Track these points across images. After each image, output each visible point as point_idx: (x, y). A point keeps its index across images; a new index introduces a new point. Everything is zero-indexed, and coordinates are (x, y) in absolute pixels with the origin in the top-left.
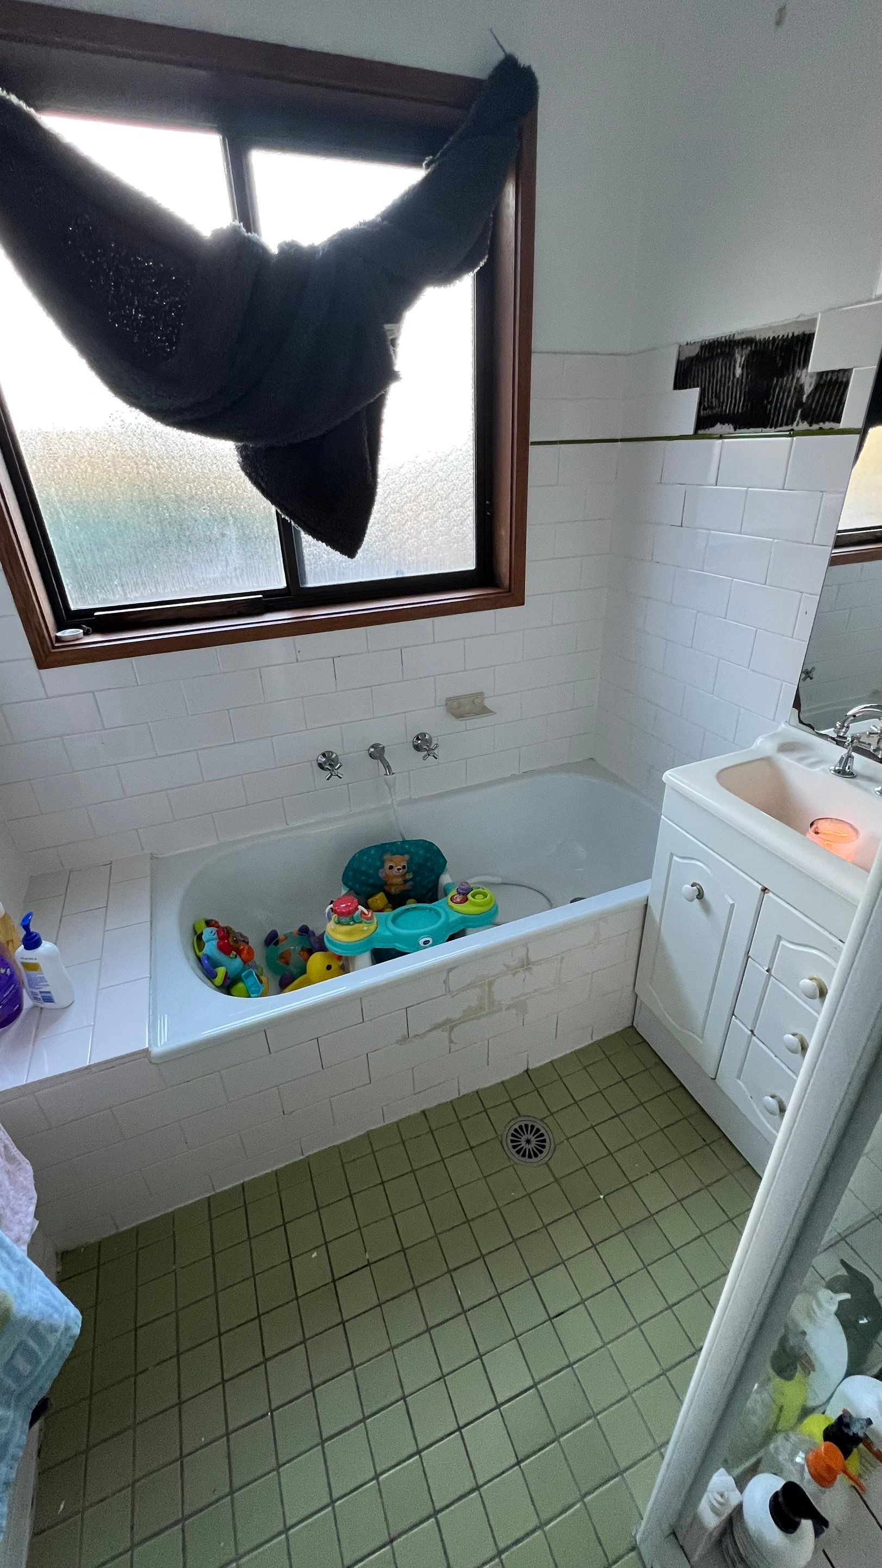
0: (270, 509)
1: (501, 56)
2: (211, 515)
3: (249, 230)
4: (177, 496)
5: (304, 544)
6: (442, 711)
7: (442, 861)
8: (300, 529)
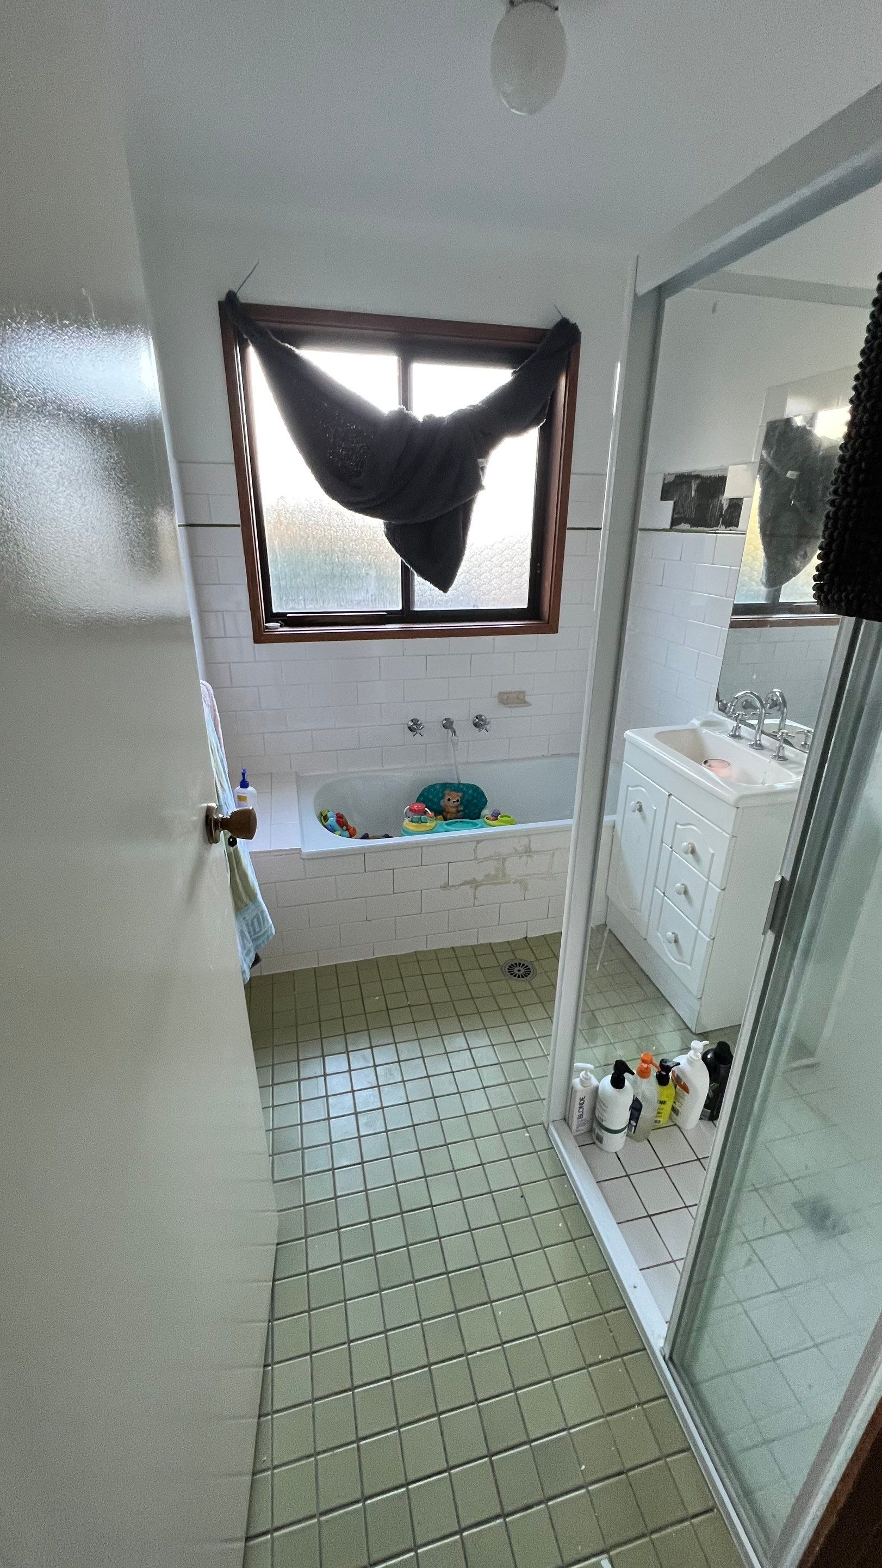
0: (397, 559)
1: (561, 318)
2: (362, 561)
3: (407, 410)
4: (344, 549)
5: (416, 582)
6: (496, 700)
7: (484, 800)
8: (415, 573)
